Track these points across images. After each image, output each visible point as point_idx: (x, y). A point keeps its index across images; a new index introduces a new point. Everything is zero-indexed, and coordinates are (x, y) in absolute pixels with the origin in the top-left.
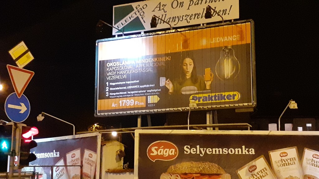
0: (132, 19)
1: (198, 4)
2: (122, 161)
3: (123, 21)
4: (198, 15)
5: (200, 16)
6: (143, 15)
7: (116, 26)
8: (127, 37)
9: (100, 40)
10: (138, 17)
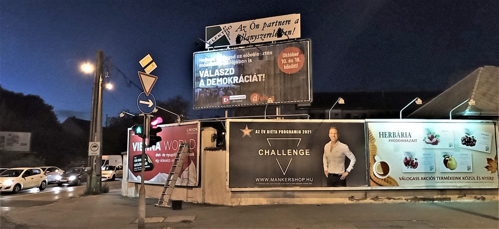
0: (220, 37)
1: (270, 26)
2: (216, 142)
3: (213, 38)
4: (270, 34)
5: (272, 35)
6: (229, 34)
7: (208, 42)
8: (217, 50)
9: (196, 53)
10: (224, 35)
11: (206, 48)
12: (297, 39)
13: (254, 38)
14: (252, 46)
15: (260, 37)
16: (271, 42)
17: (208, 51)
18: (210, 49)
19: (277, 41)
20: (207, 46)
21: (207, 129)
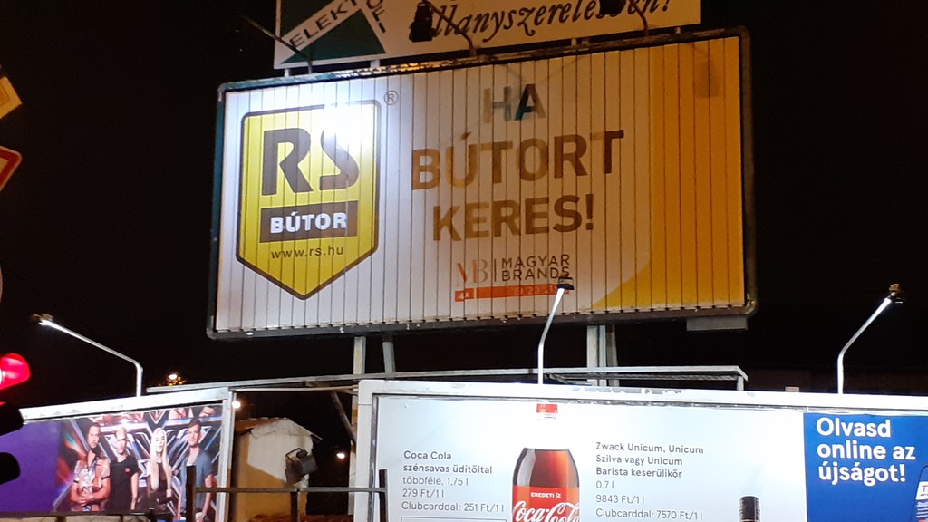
0: (341, 18)
3: (310, 24)
4: (564, 9)
5: (571, 13)
6: (379, 6)
7: (287, 38)
8: (323, 75)
9: (230, 85)
10: (360, 11)
11: (277, 66)
12: (683, 28)
13: (492, 23)
14: (482, 59)
15: (517, 19)
16: (568, 42)
17: (287, 77)
18: (294, 72)
19: (593, 39)
20: (281, 56)
21: (266, 428)
